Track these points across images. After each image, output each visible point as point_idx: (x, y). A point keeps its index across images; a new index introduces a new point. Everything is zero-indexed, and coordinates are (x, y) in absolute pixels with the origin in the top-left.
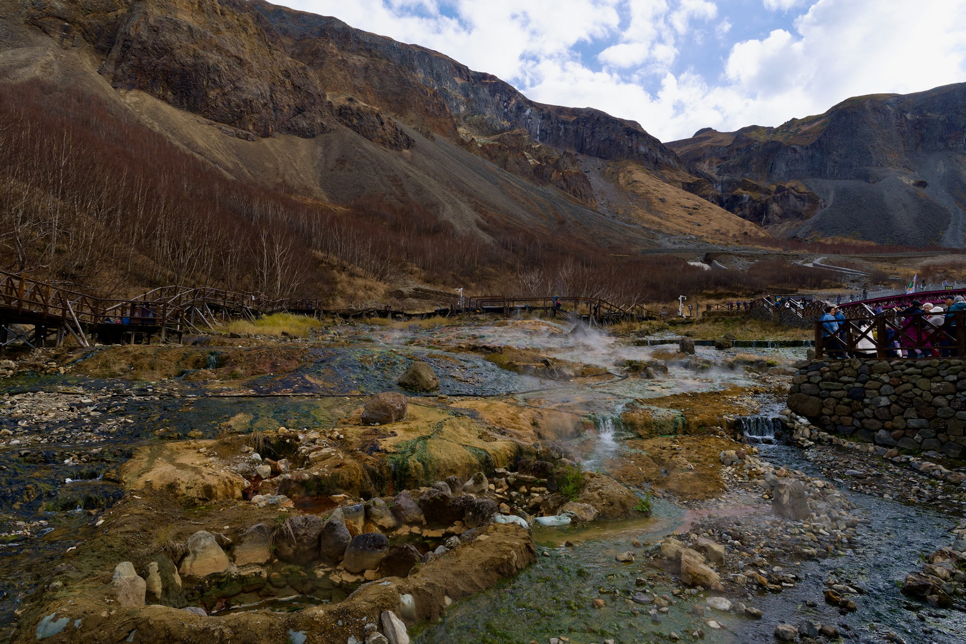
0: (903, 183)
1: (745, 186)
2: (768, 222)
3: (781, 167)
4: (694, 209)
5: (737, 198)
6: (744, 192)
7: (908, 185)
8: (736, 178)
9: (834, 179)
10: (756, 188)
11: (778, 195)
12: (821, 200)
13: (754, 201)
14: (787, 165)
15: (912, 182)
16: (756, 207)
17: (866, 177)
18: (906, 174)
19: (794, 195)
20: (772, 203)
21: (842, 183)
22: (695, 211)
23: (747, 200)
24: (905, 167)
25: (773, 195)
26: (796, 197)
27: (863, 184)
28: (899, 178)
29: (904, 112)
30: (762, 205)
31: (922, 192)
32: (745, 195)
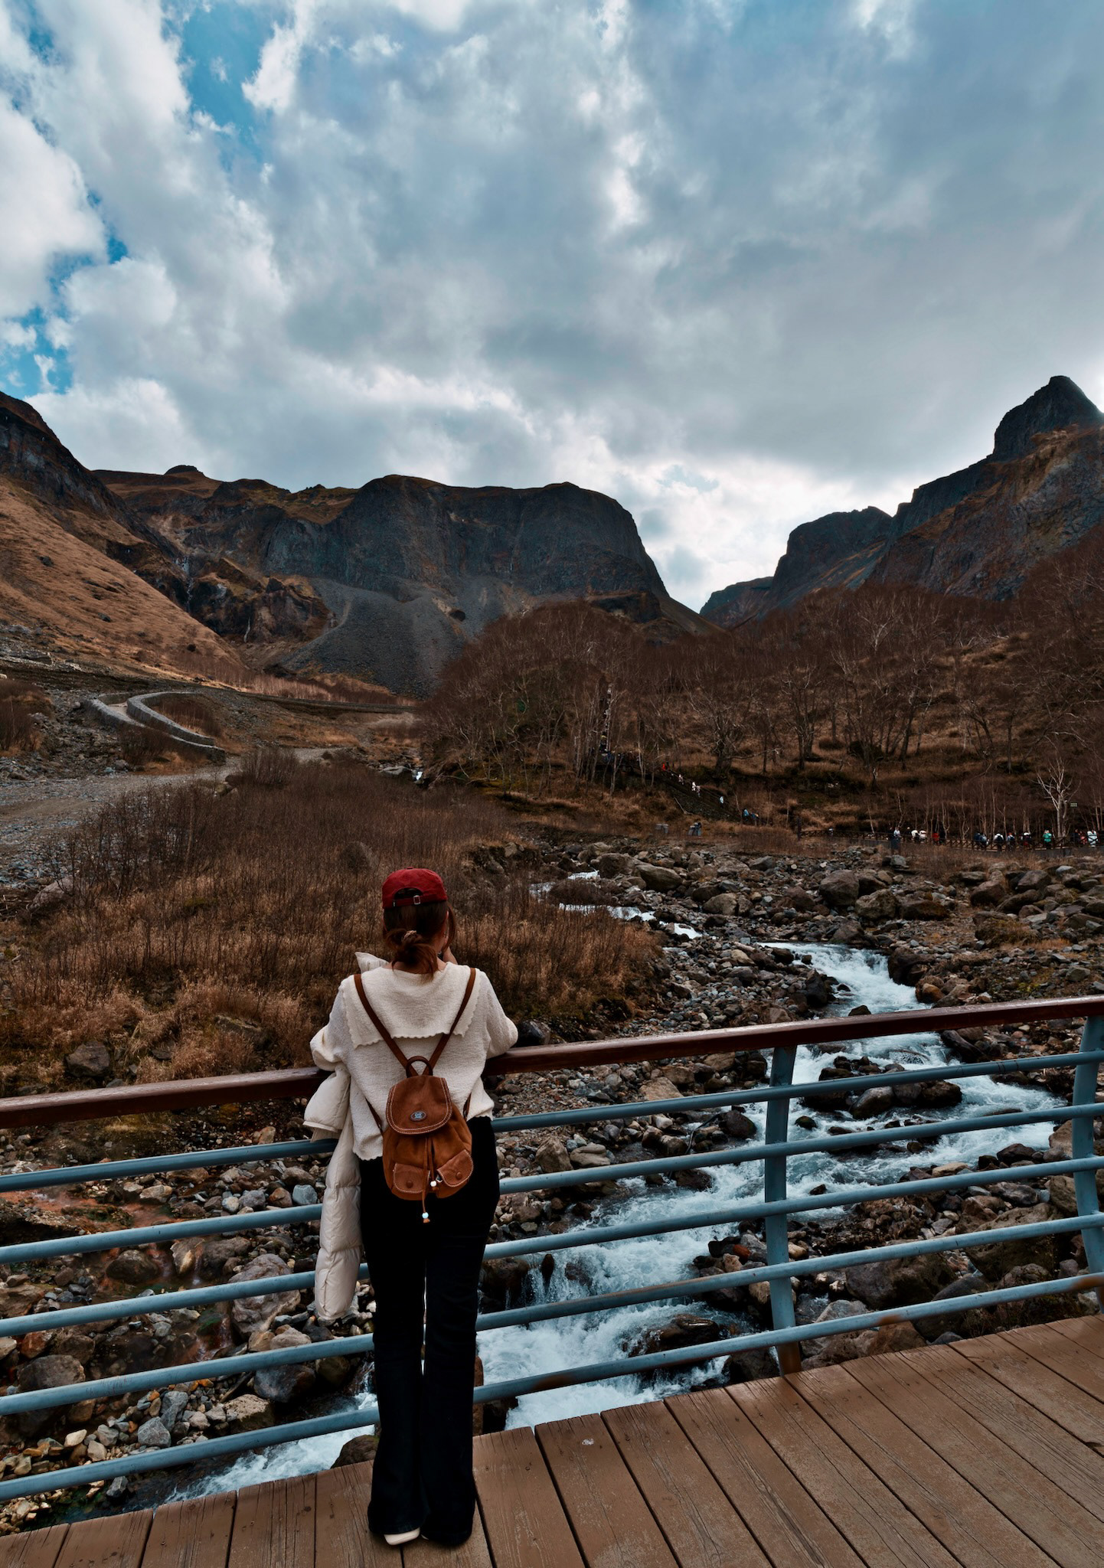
0: (438, 609)
1: (224, 571)
2: (253, 637)
3: (281, 552)
4: (109, 589)
5: (207, 589)
6: (219, 580)
7: (443, 613)
8: (212, 555)
9: (355, 586)
10: (239, 578)
11: (271, 595)
12: (331, 615)
13: (234, 599)
14: (290, 550)
15: (449, 609)
16: (235, 609)
17: (394, 591)
18: (444, 598)
19: (294, 599)
20: (260, 607)
21: (365, 595)
22: (108, 592)
23: (223, 594)
24: (443, 587)
25: (264, 593)
26: (296, 603)
27: (391, 600)
28: (434, 600)
29: (448, 509)
30: (246, 607)
31: (458, 626)
32: (220, 586)
